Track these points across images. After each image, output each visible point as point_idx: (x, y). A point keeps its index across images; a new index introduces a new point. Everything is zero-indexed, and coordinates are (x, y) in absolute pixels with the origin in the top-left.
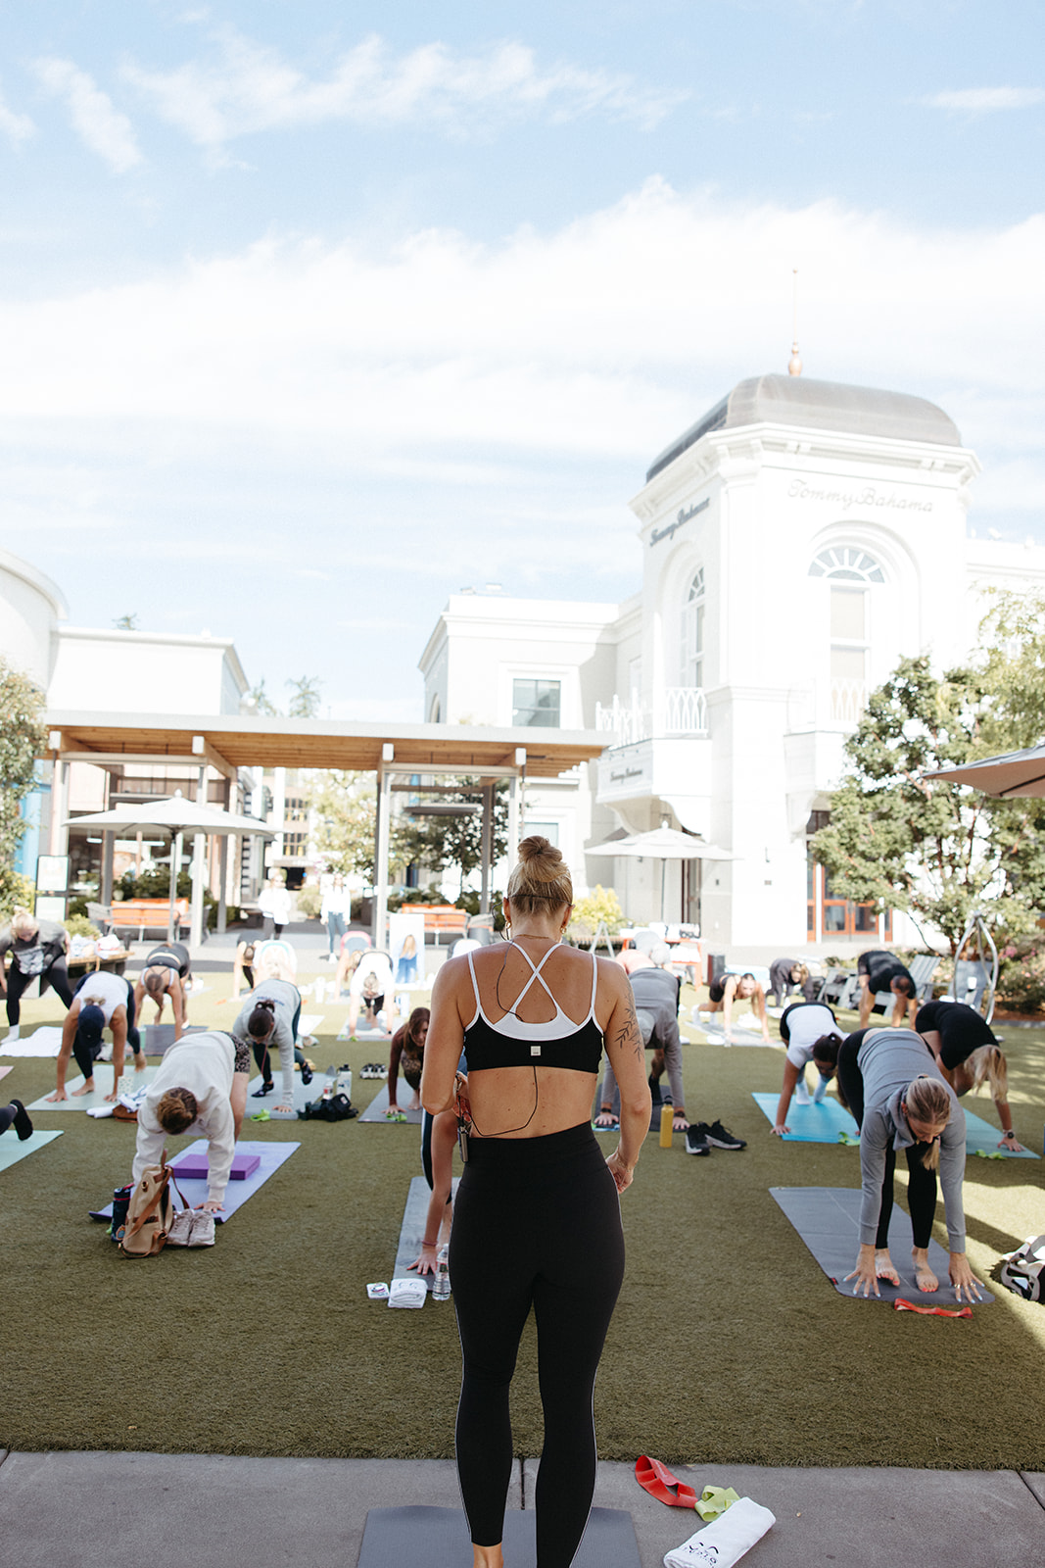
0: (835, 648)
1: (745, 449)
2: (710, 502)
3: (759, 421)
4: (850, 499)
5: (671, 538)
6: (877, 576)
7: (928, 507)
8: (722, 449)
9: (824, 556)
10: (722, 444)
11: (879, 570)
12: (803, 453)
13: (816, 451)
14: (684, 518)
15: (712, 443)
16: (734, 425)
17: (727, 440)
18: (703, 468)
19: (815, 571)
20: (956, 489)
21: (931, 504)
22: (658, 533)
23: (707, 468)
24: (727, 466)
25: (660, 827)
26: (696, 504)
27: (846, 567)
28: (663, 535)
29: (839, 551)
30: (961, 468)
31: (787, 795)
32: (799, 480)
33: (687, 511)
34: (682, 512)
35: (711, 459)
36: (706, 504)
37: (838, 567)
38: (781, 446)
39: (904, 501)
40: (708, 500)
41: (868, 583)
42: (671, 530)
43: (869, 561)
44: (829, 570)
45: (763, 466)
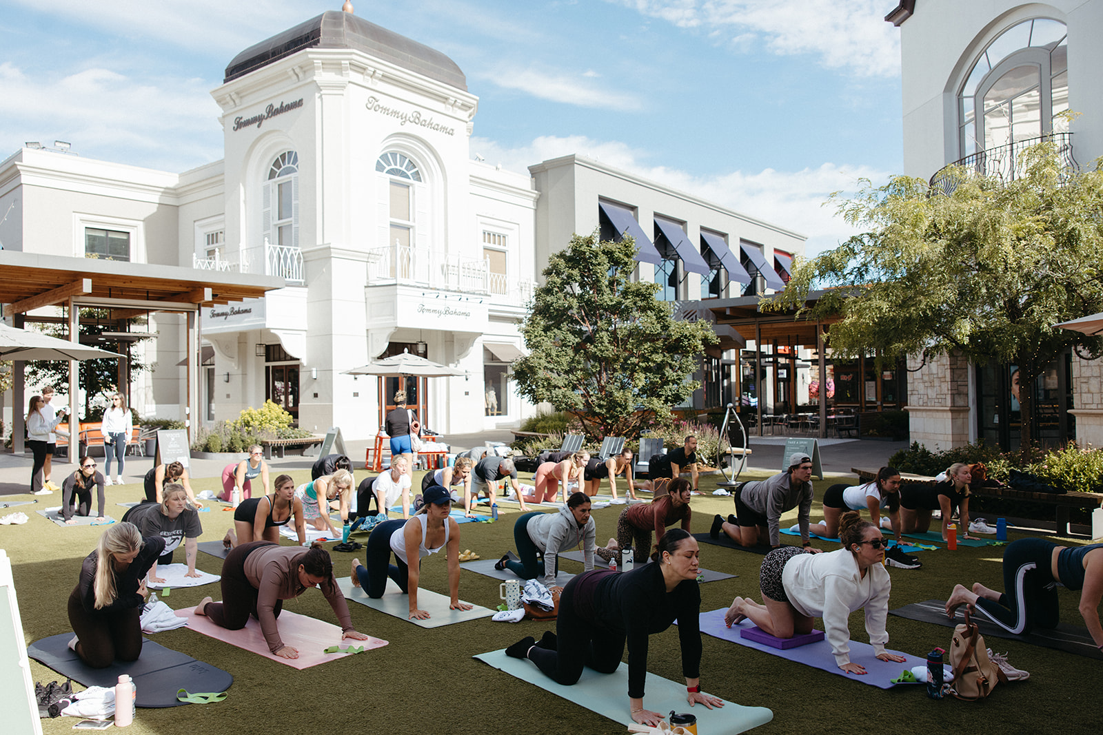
0: (393, 225)
1: (337, 67)
2: (304, 102)
3: (346, 47)
4: (405, 117)
5: (259, 126)
6: (417, 176)
7: (451, 132)
8: (318, 63)
9: (384, 157)
10: (317, 59)
11: (418, 171)
12: (376, 78)
13: (386, 78)
14: (273, 112)
15: (310, 56)
16: (326, 46)
17: (322, 56)
18: (297, 76)
19: (379, 168)
20: (467, 122)
21: (453, 130)
22: (242, 120)
23: (301, 75)
24: (322, 77)
25: (403, 352)
26: (287, 101)
27: (398, 167)
28: (248, 123)
29: (394, 155)
30: (470, 108)
31: (367, 330)
32: (373, 98)
33: (277, 106)
34: (271, 106)
35: (307, 68)
36: (298, 104)
37: (393, 166)
38: (362, 69)
39: (438, 125)
40: (301, 101)
41: (411, 181)
42: (258, 120)
43: (412, 165)
44: (388, 168)
45: (349, 82)
